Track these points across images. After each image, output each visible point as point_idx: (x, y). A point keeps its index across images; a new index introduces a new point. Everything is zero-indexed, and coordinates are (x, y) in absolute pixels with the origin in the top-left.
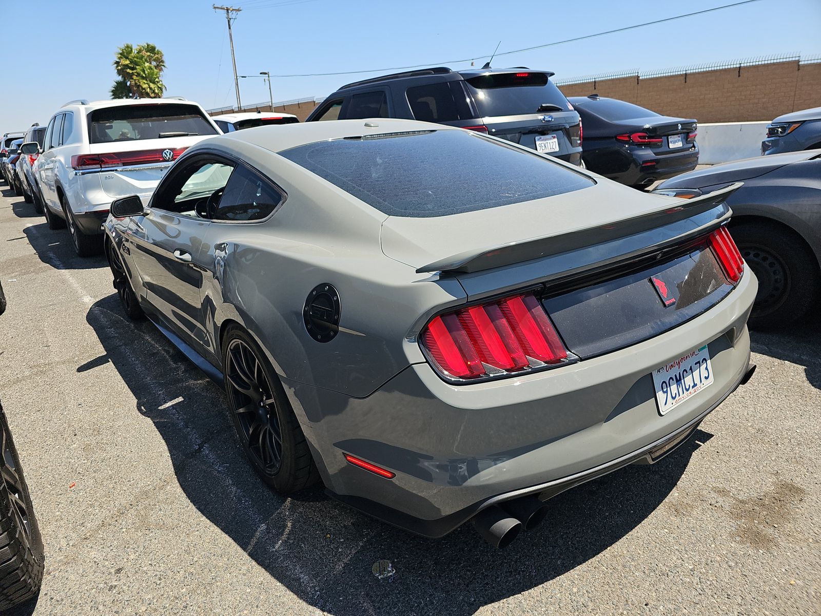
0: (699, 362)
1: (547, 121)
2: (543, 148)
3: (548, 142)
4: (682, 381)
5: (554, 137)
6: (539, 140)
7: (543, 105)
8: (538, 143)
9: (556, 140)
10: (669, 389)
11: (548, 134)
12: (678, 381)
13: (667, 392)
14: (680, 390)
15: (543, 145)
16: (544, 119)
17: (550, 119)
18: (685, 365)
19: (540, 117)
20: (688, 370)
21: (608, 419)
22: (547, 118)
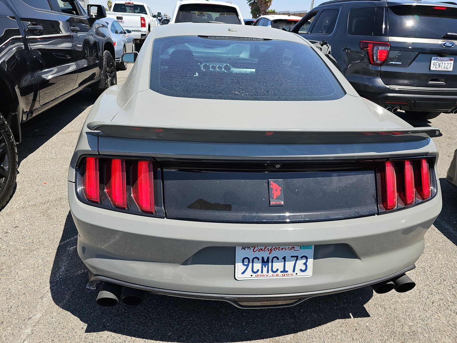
0: (297, 257)
1: (447, 46)
2: (437, 66)
3: (444, 62)
4: (270, 264)
5: (451, 60)
6: (435, 59)
7: (448, 34)
8: (433, 62)
9: (452, 62)
10: (251, 264)
11: (445, 56)
12: (265, 262)
13: (247, 266)
14: (265, 269)
15: (437, 64)
16: (444, 44)
17: (451, 45)
18: (280, 254)
19: (440, 42)
20: (280, 258)
21: (185, 263)
22: (448, 44)
